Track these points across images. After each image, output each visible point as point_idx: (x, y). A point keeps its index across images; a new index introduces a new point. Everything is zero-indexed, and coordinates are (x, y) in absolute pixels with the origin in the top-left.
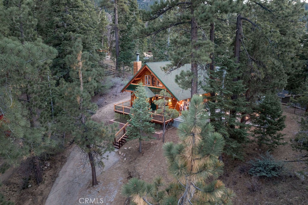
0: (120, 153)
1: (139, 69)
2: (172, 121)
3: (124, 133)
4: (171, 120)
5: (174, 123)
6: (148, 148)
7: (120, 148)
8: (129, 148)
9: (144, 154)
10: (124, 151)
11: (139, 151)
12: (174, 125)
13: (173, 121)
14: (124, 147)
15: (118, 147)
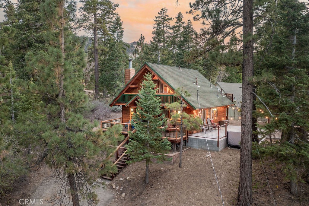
0: (114, 187)
1: (132, 76)
2: (186, 139)
3: (117, 158)
4: (185, 137)
5: (189, 141)
6: (158, 177)
7: (113, 179)
8: (128, 178)
9: (155, 185)
10: (120, 184)
11: (145, 181)
12: (189, 144)
13: (188, 139)
14: (119, 178)
15: (110, 178)
